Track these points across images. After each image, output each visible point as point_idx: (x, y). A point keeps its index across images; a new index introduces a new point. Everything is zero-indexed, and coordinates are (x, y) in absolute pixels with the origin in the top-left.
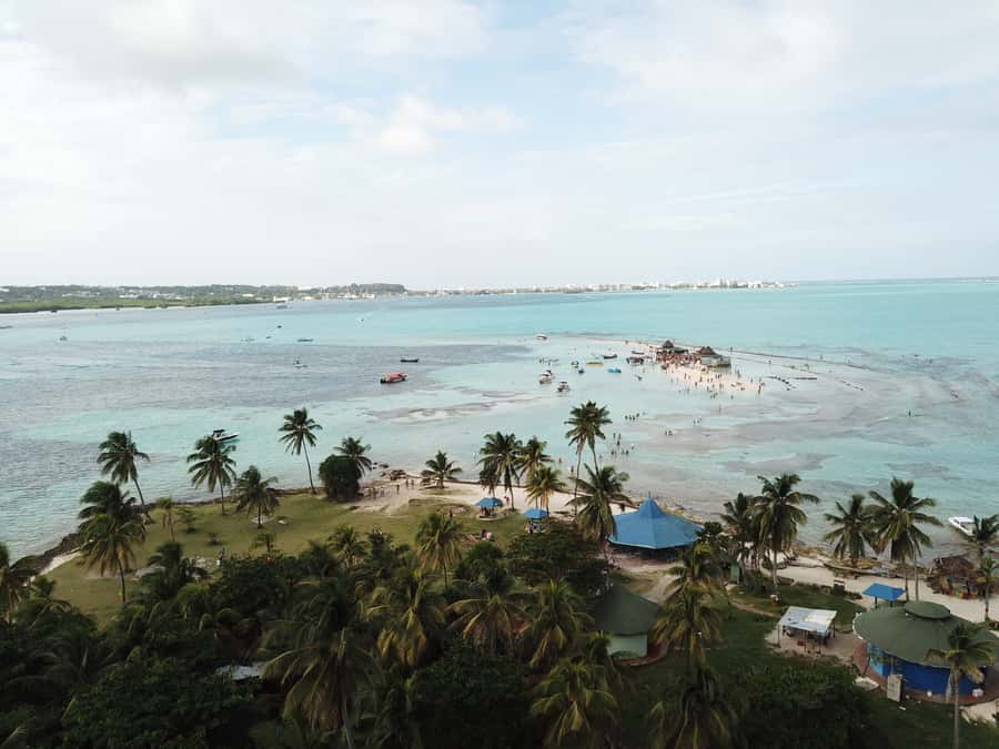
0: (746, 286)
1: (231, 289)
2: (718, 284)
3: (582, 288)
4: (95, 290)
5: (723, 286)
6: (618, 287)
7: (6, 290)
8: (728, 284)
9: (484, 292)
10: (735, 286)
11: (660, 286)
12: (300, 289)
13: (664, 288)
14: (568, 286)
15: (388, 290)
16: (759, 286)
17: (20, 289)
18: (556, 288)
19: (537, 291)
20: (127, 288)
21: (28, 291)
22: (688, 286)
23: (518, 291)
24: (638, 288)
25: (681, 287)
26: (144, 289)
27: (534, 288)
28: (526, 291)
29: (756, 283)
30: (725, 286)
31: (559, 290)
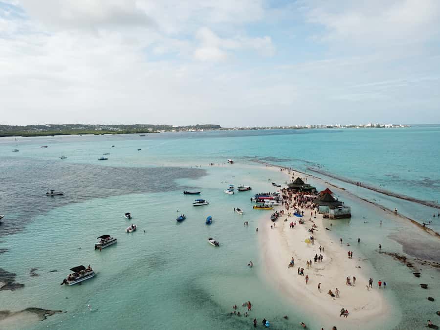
0: (384, 127)
1: (144, 126)
2: (370, 125)
3: (303, 127)
4: (86, 126)
5: (372, 126)
6: (320, 127)
7: (50, 126)
8: (375, 125)
9: (255, 129)
10: (378, 126)
11: (341, 126)
12: (173, 126)
13: (342, 127)
14: (297, 126)
15: (213, 127)
16: (391, 127)
17: (56, 125)
18: (290, 127)
19: (281, 128)
20: (100, 126)
21: (58, 126)
22: (354, 126)
23: (272, 128)
24: (329, 127)
25: (351, 127)
26: (107, 126)
27: (279, 127)
28: (276, 128)
29: (389, 125)
30: (374, 127)
31: (291, 128)
